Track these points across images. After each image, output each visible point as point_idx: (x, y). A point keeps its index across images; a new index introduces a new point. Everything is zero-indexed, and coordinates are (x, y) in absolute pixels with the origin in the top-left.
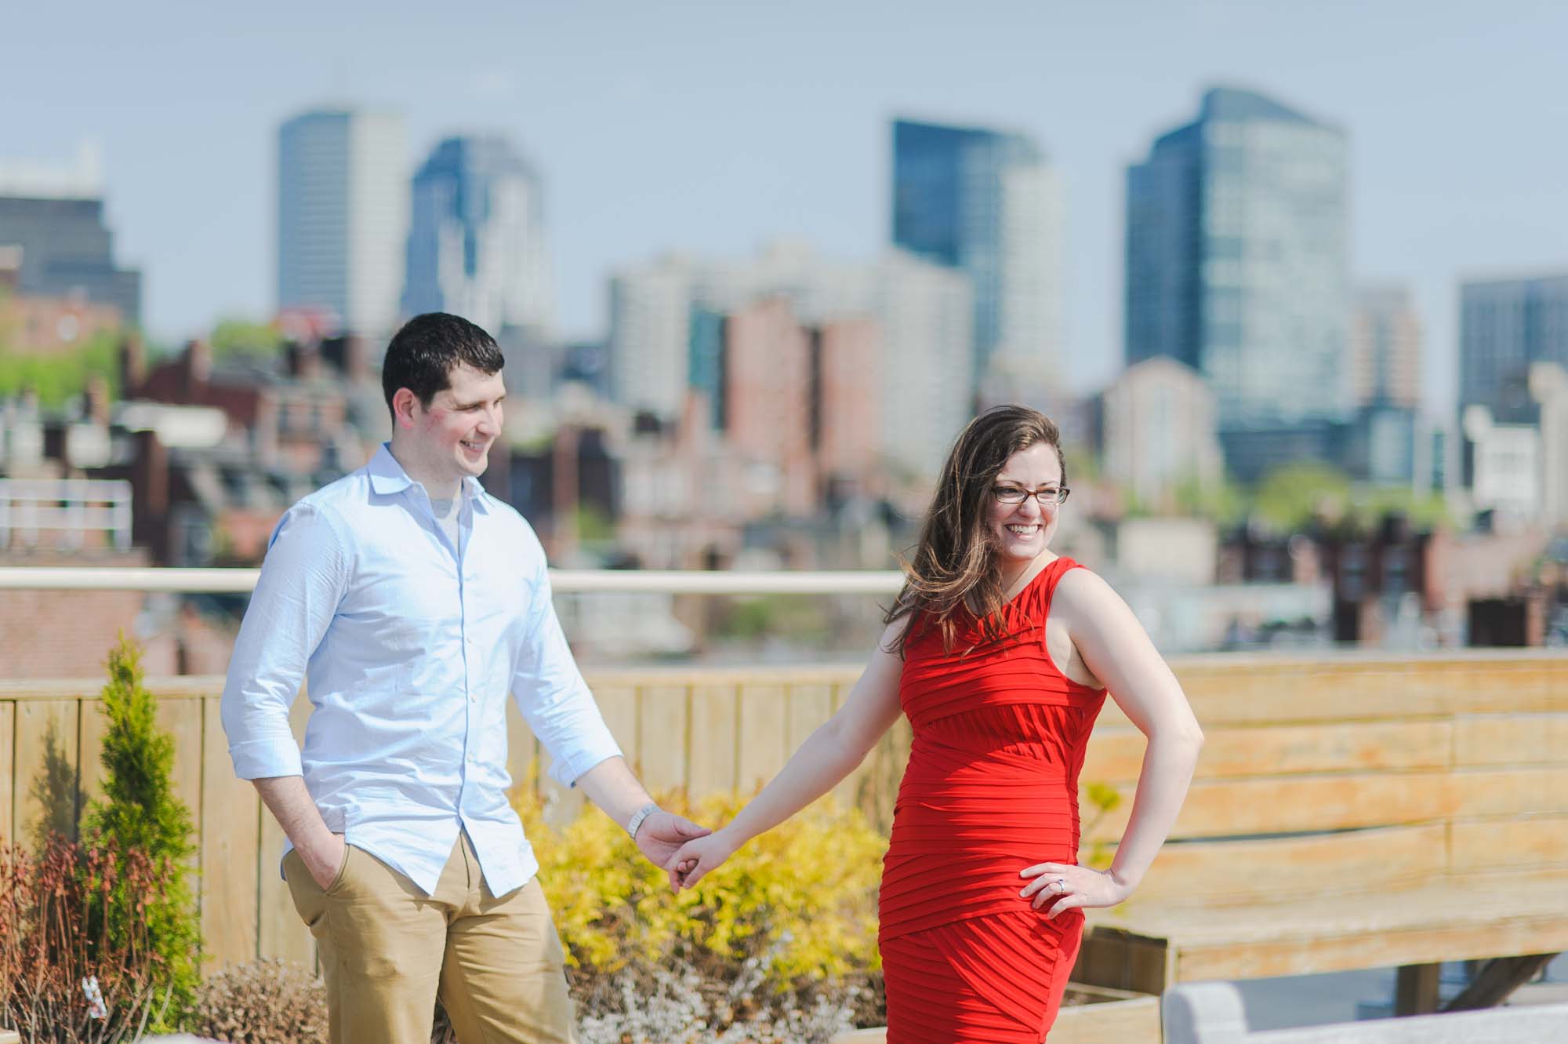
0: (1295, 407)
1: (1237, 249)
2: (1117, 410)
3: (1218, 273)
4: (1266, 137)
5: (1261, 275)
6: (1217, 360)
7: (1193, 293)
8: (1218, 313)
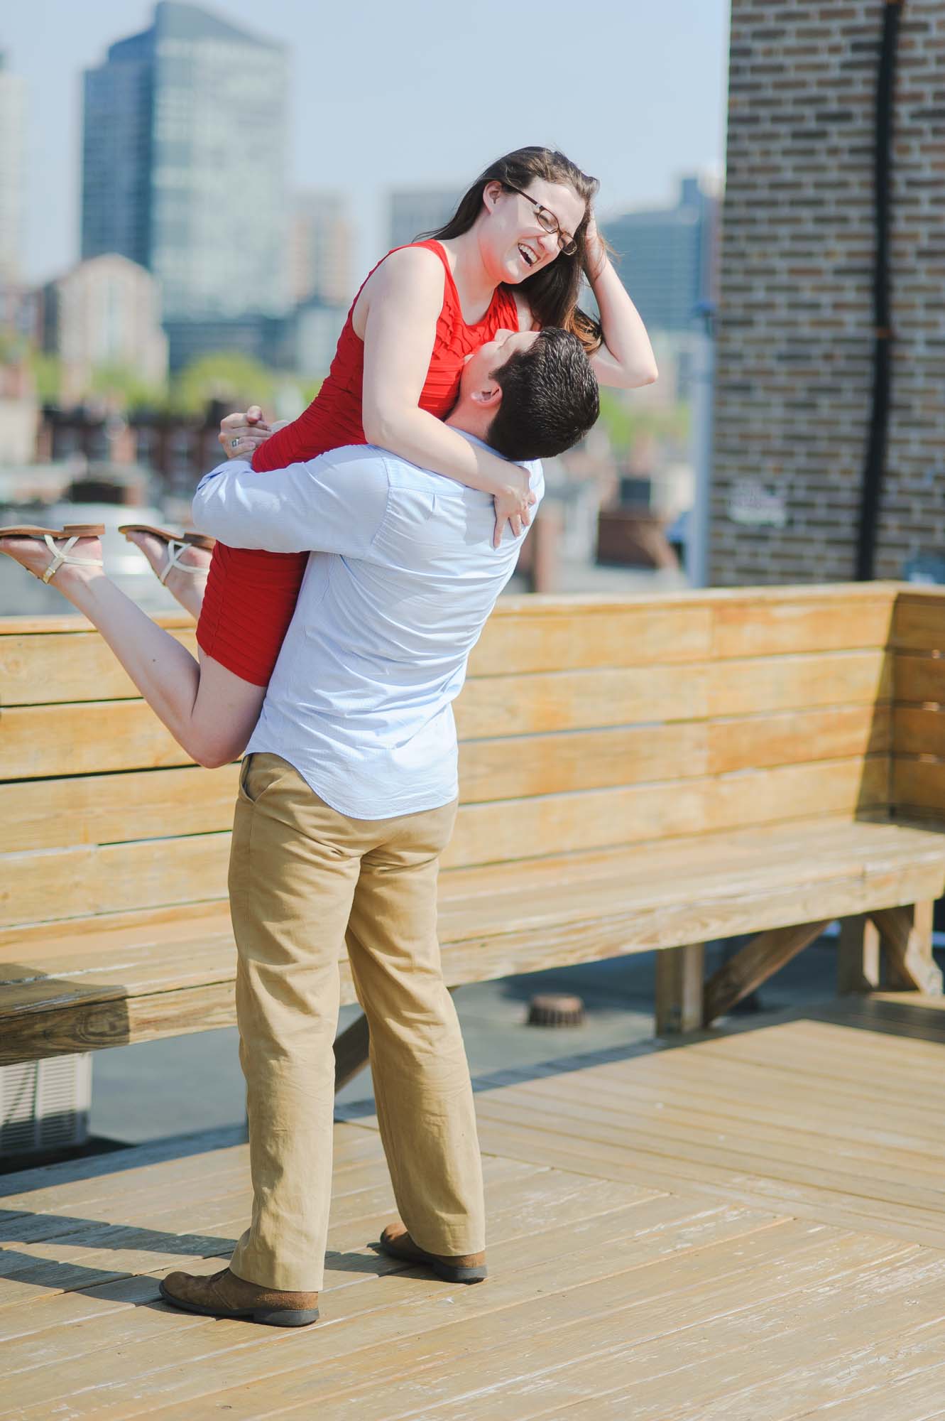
0: (236, 303)
1: (186, 156)
2: (69, 299)
3: (166, 177)
4: (213, 52)
5: (205, 179)
6: (165, 258)
7: (144, 195)
8: (166, 213)
